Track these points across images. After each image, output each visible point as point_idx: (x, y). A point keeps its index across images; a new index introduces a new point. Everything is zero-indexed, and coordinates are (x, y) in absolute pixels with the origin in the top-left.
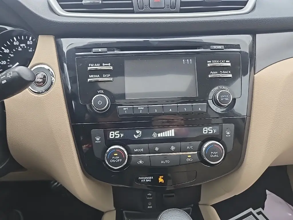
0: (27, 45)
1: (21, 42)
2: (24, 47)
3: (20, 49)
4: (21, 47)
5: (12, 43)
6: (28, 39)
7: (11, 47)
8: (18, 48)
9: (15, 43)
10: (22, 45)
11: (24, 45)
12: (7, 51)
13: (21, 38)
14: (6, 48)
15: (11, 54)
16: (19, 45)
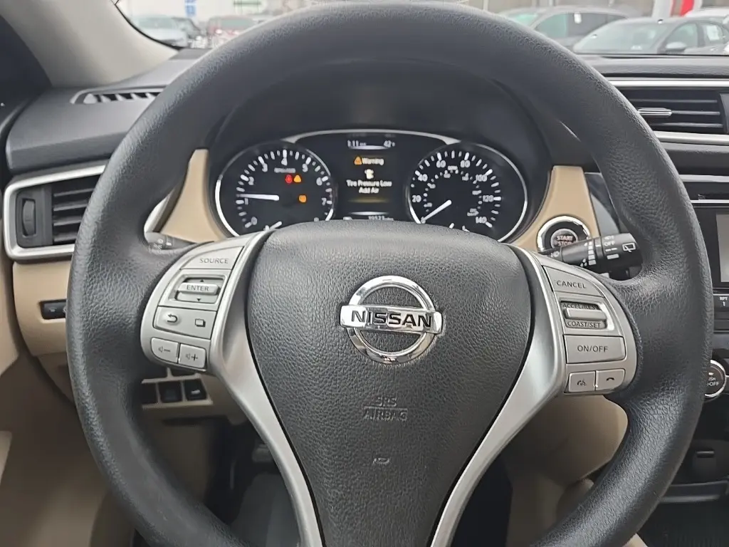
0: (460, 169)
1: (449, 161)
2: (454, 171)
3: (447, 176)
4: (449, 172)
5: (433, 164)
6: (463, 158)
7: (431, 171)
8: (444, 173)
9: (438, 165)
10: (451, 168)
11: (455, 168)
12: (423, 178)
13: (450, 154)
14: (422, 173)
15: (432, 183)
16: (446, 168)
